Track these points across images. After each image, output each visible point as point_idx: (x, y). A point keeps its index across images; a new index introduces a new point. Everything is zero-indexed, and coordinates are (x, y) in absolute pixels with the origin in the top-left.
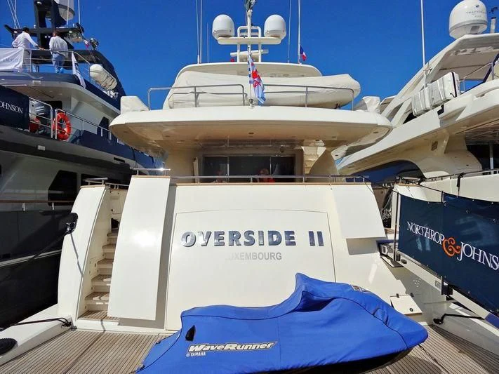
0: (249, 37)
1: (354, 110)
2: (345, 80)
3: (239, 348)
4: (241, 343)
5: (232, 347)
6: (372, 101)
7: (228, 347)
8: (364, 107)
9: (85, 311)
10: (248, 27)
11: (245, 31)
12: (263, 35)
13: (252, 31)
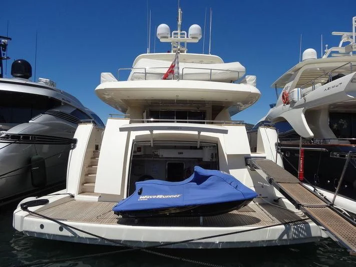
0: (179, 38)
1: (239, 84)
2: (236, 66)
3: (163, 197)
4: (165, 195)
5: (160, 196)
6: (251, 79)
7: (158, 196)
8: (245, 82)
9: (81, 191)
10: (179, 31)
11: (177, 34)
12: (187, 37)
13: (181, 34)
